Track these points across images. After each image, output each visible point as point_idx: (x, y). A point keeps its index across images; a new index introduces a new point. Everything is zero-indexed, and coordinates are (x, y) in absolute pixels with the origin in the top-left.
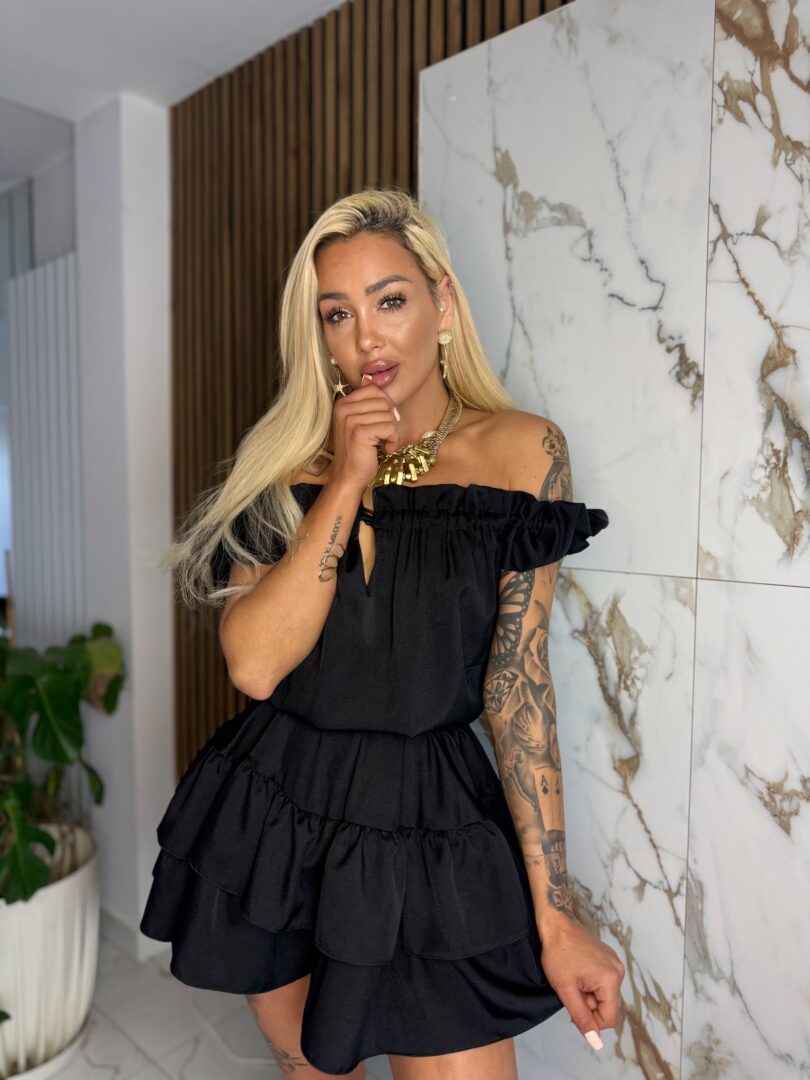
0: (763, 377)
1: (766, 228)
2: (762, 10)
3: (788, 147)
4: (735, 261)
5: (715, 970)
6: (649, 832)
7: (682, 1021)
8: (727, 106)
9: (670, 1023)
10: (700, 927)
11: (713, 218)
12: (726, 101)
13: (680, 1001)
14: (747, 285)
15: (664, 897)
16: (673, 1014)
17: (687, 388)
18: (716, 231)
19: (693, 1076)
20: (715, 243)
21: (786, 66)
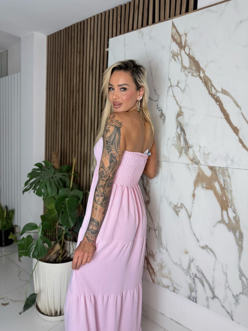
0: (177, 118)
1: (179, 85)
2: (180, 36)
3: (184, 68)
4: (173, 92)
5: (163, 246)
6: (151, 217)
7: (156, 258)
8: (173, 57)
9: (154, 259)
10: (161, 237)
11: (169, 82)
12: (173, 56)
13: (156, 253)
14: (175, 97)
15: (154, 231)
16: (155, 257)
17: (162, 119)
18: (169, 85)
19: (158, 270)
20: (169, 87)
21: (184, 50)
